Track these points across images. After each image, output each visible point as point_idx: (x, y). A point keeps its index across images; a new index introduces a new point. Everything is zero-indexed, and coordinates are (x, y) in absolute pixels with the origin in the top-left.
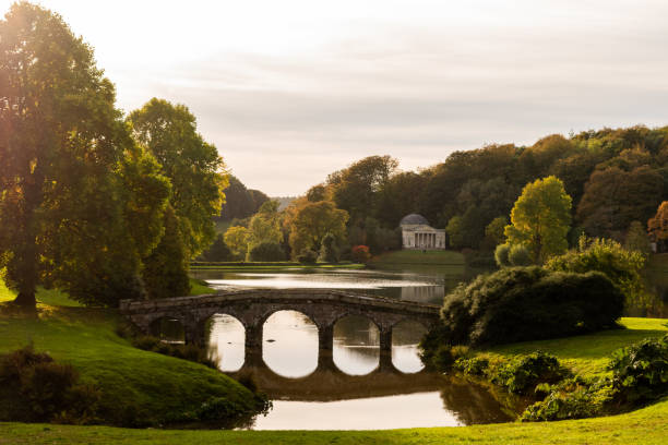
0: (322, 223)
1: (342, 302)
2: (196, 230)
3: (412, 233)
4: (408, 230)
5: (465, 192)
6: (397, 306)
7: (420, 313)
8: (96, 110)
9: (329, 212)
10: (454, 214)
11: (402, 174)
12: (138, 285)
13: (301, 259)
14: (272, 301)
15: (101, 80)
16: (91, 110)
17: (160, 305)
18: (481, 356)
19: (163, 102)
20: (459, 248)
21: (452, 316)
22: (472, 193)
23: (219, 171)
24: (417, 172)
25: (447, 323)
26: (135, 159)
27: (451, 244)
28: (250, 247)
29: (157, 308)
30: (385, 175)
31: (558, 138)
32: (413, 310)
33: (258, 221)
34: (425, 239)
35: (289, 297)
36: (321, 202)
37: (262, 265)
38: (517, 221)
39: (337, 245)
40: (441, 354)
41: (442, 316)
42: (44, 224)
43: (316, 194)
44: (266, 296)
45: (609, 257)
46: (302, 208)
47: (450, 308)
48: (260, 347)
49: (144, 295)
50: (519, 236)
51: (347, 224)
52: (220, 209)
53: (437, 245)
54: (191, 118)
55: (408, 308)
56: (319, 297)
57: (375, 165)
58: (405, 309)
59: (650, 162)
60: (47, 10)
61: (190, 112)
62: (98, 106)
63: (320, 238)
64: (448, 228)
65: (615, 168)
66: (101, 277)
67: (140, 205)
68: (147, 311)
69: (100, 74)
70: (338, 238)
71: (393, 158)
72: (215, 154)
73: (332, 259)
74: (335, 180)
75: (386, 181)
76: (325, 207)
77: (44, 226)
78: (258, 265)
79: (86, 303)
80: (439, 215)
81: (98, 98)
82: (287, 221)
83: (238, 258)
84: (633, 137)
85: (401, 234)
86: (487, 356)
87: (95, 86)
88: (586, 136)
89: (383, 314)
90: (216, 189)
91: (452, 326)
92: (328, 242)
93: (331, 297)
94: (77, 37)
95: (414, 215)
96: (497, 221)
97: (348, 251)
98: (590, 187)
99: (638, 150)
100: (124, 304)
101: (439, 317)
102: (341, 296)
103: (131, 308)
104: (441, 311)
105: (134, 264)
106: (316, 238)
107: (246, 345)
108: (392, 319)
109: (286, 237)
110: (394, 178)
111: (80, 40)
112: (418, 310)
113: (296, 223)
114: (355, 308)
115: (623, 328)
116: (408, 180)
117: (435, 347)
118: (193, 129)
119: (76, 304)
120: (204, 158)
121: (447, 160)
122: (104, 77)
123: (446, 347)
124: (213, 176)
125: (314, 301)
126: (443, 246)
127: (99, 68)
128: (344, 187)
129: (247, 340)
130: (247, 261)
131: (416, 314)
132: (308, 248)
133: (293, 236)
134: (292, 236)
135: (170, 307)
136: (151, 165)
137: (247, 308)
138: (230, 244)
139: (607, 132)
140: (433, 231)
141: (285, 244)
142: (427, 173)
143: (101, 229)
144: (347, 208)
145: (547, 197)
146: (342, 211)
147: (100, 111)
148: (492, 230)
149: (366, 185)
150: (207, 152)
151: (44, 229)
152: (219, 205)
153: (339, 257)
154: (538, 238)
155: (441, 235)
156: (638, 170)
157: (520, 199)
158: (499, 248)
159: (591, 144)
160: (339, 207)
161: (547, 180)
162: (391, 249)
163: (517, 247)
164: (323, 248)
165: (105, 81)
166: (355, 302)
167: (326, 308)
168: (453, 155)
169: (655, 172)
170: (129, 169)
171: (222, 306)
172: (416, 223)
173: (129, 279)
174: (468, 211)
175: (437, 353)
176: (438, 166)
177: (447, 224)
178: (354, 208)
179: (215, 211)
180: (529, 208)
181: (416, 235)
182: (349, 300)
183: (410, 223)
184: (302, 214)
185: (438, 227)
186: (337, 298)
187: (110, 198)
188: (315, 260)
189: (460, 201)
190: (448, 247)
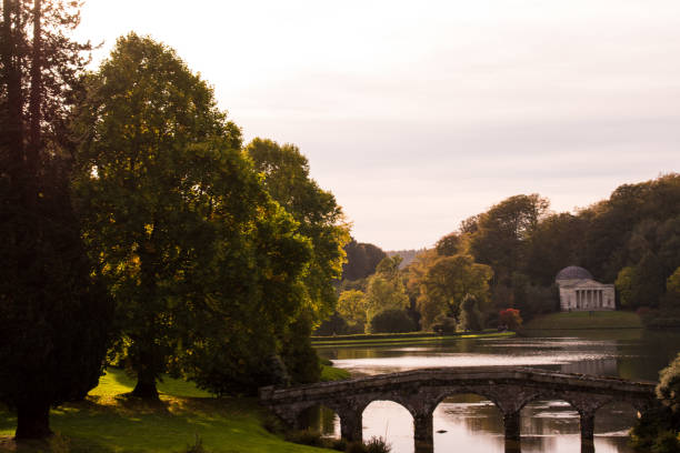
0: (459, 282)
1: (533, 382)
2: (314, 298)
3: (572, 291)
4: (567, 287)
5: (637, 236)
6: (601, 385)
7: (629, 392)
8: (224, 161)
9: (467, 267)
10: (625, 264)
11: (555, 216)
12: (279, 368)
13: (436, 329)
14: (446, 383)
15: (224, 123)
16: (218, 162)
17: (309, 392)
19: (267, 142)
20: (632, 307)
21: (673, 394)
22: (647, 237)
23: (338, 223)
24: (572, 214)
25: (666, 403)
26: (269, 216)
27: (623, 302)
28: (370, 315)
29: (305, 396)
30: (533, 219)
32: (621, 388)
33: (378, 283)
34: (589, 298)
35: (466, 377)
36: (457, 256)
37: (388, 337)
39: (480, 309)
40: (663, 442)
41: (659, 395)
42: (169, 301)
43: (448, 245)
44: (438, 377)
46: (433, 264)
47: (670, 384)
48: (431, 440)
49: (286, 380)
51: (490, 282)
52: (340, 270)
53: (605, 305)
54: (303, 161)
55: (615, 387)
56: (503, 375)
57: (520, 206)
58: (610, 388)
60: (158, 43)
61: (302, 153)
62: (225, 155)
63: (459, 301)
64: (617, 283)
66: (237, 360)
67: (276, 272)
68: (294, 400)
69: (222, 117)
70: (480, 300)
71: (542, 196)
72: (333, 203)
73: (476, 327)
74: (470, 227)
75: (534, 226)
76: (462, 261)
77: (171, 303)
78: (383, 337)
79: (216, 392)
80: (605, 266)
81: (225, 147)
82: (411, 281)
83: (354, 330)
85: (558, 292)
87: (219, 131)
89: (584, 395)
90: (335, 246)
91: (674, 408)
92: (469, 306)
93: (517, 376)
94: (194, 74)
95: (573, 268)
97: (494, 316)
100: (266, 392)
101: (656, 396)
102: (530, 375)
103: (275, 397)
104: (658, 388)
105: (272, 344)
106: (452, 302)
107: (415, 438)
108: (595, 401)
109: (413, 301)
110: (545, 221)
111: (198, 77)
112: (626, 388)
113: (426, 283)
114: (549, 388)
116: (563, 221)
117: (654, 433)
118: (306, 173)
119: (205, 394)
120: (320, 207)
121: (612, 196)
122: (227, 120)
123: (669, 434)
124: (332, 230)
125: (497, 382)
126: (613, 305)
127: (221, 110)
128: (482, 236)
129: (416, 432)
130: (367, 333)
131: (624, 393)
132: (443, 313)
133: (422, 298)
134: (419, 299)
135: (321, 394)
136: (287, 223)
137: (415, 392)
138: (343, 313)
140: (599, 286)
141: (413, 311)
142: (587, 214)
143: (237, 303)
144: (488, 263)
146: (482, 266)
147: (228, 162)
148: (676, 283)
149: (510, 232)
150: (323, 201)
151: (171, 306)
152: (339, 265)
153: (486, 325)
155: (608, 292)
160: (478, 261)
162: (547, 312)
164: (463, 313)
165: (230, 125)
166: (548, 380)
167: (511, 390)
168: (620, 189)
171: (385, 391)
172: (576, 277)
173: (269, 362)
174: (642, 261)
175: (659, 440)
176: (600, 204)
177: (616, 278)
178: (496, 262)
179: (335, 273)
181: (578, 292)
182: (539, 379)
183: (569, 278)
184: (432, 272)
185: (606, 283)
186: (525, 376)
187: (246, 265)
188: (453, 328)
189: (631, 248)
190: (619, 306)
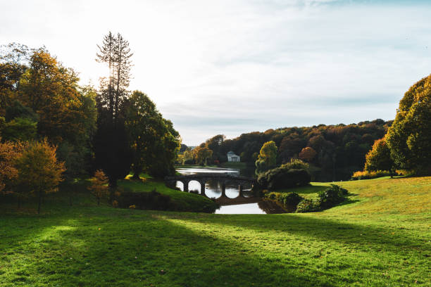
0: (205, 154)
3: (231, 157)
4: (229, 156)
5: (245, 145)
9: (207, 151)
10: (243, 151)
11: (227, 140)
13: (199, 164)
14: (209, 177)
16: (157, 122)
18: (271, 193)
20: (244, 161)
21: (261, 181)
22: (248, 146)
23: (179, 139)
27: (242, 160)
28: (184, 161)
30: (222, 140)
31: (272, 130)
33: (186, 153)
34: (234, 159)
36: (204, 148)
38: (262, 154)
39: (210, 160)
41: (258, 181)
43: (203, 145)
45: (300, 164)
46: (199, 149)
48: (204, 191)
50: (262, 158)
51: (212, 154)
53: (238, 161)
54: (172, 124)
57: (220, 137)
59: (299, 137)
61: (171, 122)
63: (205, 158)
64: (241, 155)
65: (289, 139)
70: (210, 158)
73: (209, 164)
74: (208, 141)
75: (222, 142)
76: (206, 149)
80: (238, 151)
82: (194, 153)
84: (294, 130)
85: (227, 157)
86: (274, 193)
88: (280, 129)
91: (262, 184)
92: (207, 159)
93: (226, 176)
95: (231, 152)
96: (255, 154)
97: (213, 162)
98: (282, 144)
99: (295, 134)
108: (243, 182)
109: (194, 158)
110: (225, 141)
113: (197, 154)
114: (233, 179)
115: (311, 185)
116: (229, 141)
119: (150, 178)
128: (211, 144)
129: (202, 188)
130: (184, 165)
132: (201, 161)
133: (196, 157)
137: (202, 179)
138: (178, 160)
139: (286, 128)
140: (237, 156)
141: (194, 160)
142: (234, 140)
144: (212, 150)
145: (271, 147)
148: (254, 156)
149: (217, 143)
150: (176, 133)
152: (179, 149)
153: (211, 163)
154: (268, 159)
155: (239, 158)
156: (296, 139)
157: (263, 147)
158: (257, 162)
159: (282, 131)
160: (210, 149)
161: (270, 142)
162: (225, 162)
163: (262, 161)
164: (206, 161)
165: (160, 114)
166: (233, 177)
169: (300, 140)
170: (166, 139)
171: (194, 178)
172: (232, 154)
174: (247, 151)
178: (214, 150)
180: (265, 150)
183: (230, 154)
184: (199, 151)
187: (163, 147)
188: (203, 165)
189: (244, 148)
